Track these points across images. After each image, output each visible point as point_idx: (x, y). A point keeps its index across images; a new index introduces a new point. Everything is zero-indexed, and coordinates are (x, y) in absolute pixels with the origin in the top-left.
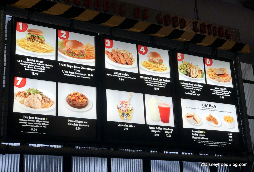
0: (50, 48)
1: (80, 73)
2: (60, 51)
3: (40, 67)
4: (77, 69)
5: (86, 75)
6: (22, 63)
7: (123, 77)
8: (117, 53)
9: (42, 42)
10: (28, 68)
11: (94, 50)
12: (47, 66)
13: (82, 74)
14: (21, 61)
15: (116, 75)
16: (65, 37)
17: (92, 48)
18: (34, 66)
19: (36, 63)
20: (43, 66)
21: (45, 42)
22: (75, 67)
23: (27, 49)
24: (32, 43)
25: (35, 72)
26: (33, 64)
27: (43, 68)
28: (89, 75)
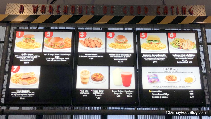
0: (39, 45)
1: (59, 58)
2: (46, 46)
3: (30, 58)
4: (57, 56)
5: (63, 59)
6: (18, 57)
7: (92, 56)
8: (89, 40)
9: (33, 42)
10: (22, 60)
11: (71, 42)
12: (35, 57)
13: (61, 59)
14: (18, 56)
15: (87, 56)
16: (50, 36)
17: (69, 40)
18: (26, 58)
19: (28, 56)
20: (32, 57)
21: (35, 42)
22: (56, 54)
23: (23, 48)
24: (26, 44)
25: (26, 62)
26: (26, 57)
27: (32, 58)
28: (66, 59)
